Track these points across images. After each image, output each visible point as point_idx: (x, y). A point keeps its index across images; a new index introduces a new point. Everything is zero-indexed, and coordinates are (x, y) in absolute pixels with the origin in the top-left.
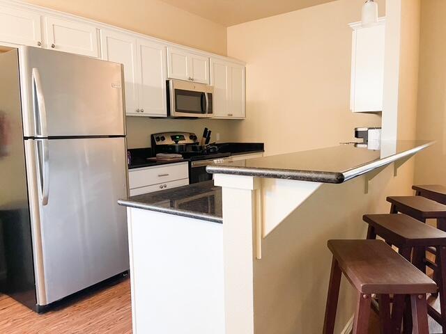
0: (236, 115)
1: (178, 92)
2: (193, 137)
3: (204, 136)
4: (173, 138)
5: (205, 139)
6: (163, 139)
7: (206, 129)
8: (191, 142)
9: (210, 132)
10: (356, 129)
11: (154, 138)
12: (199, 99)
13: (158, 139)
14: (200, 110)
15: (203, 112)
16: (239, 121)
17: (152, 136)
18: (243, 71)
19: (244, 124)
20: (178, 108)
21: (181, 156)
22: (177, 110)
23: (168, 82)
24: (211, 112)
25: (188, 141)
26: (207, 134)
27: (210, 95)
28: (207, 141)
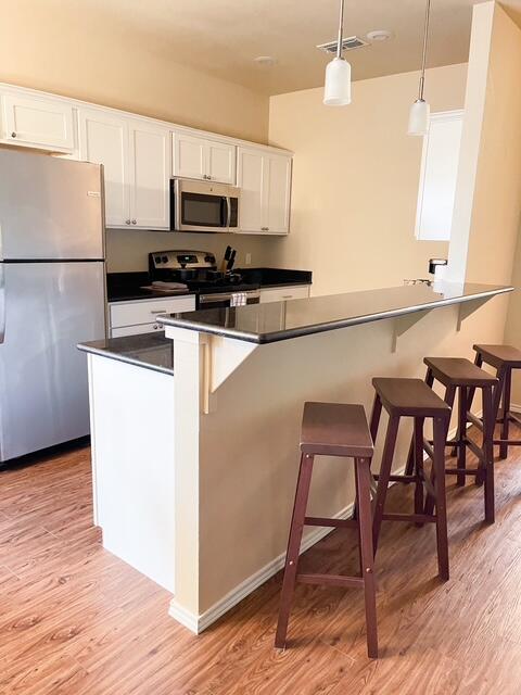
0: (274, 229)
1: (186, 196)
2: (210, 258)
3: (227, 257)
4: (181, 259)
5: (227, 262)
6: (166, 260)
7: (229, 248)
8: (208, 265)
9: (234, 252)
10: (431, 260)
11: (153, 258)
12: (219, 205)
13: (158, 261)
14: (219, 222)
15: (223, 224)
16: (279, 238)
17: (150, 255)
18: (288, 165)
19: (286, 242)
20: (186, 219)
21: (185, 286)
22: (184, 222)
23: (172, 182)
24: (234, 224)
25: (202, 263)
26: (230, 255)
27: (234, 201)
28: (230, 266)
